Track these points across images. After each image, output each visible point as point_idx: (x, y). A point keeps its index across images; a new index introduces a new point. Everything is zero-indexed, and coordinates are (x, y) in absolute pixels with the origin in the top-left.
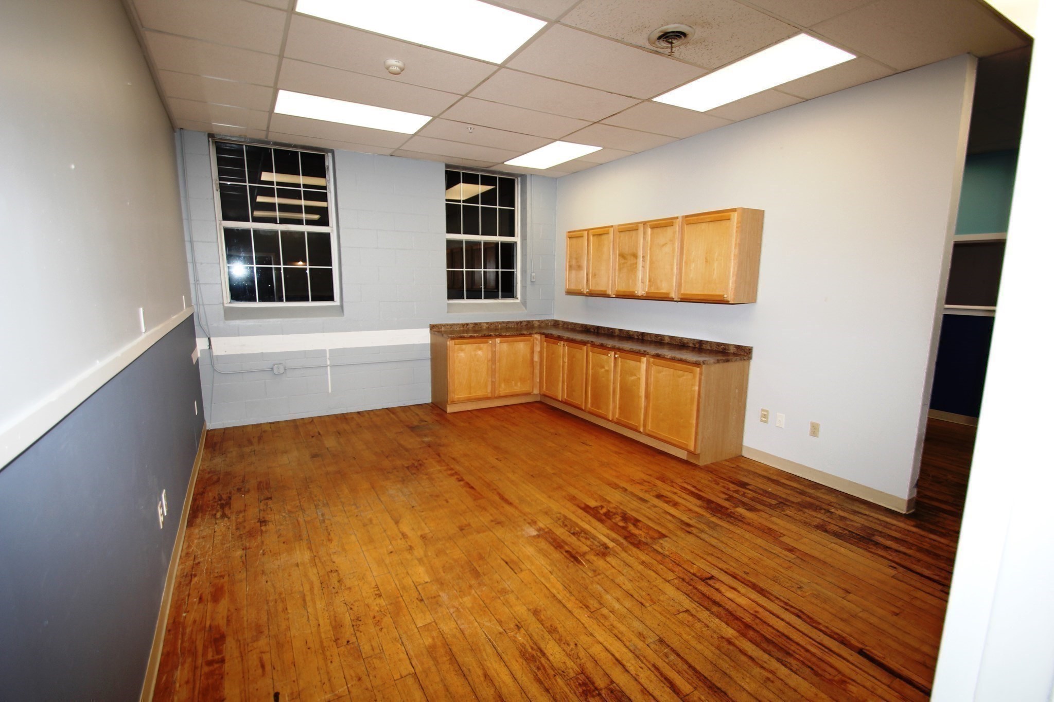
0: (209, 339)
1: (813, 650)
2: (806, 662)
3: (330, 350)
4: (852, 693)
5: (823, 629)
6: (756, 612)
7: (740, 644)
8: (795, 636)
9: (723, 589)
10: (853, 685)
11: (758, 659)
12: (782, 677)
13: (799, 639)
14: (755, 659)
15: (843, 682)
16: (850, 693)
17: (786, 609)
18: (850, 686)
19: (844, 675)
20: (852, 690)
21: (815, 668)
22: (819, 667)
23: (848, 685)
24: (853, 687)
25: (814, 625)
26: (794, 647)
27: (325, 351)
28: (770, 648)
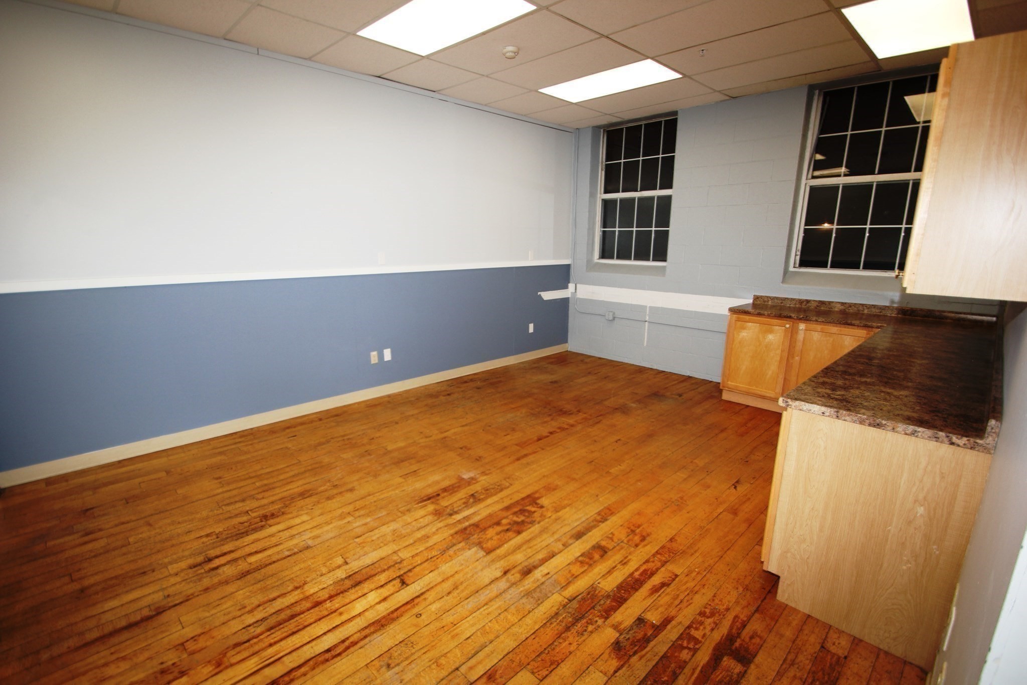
0: (576, 285)
1: (271, 651)
2: (255, 640)
3: (650, 307)
4: (203, 667)
5: (303, 670)
6: (341, 614)
7: (293, 595)
8: (296, 640)
9: (385, 592)
10: (210, 672)
11: (270, 605)
12: (243, 617)
13: (290, 642)
14: (271, 603)
15: (219, 664)
16: (203, 665)
17: (343, 641)
18: (211, 669)
19: (227, 668)
20: (206, 668)
21: (247, 644)
22: (245, 649)
23: (214, 667)
24: (208, 671)
25: (311, 663)
26: (278, 635)
27: (646, 307)
28: (283, 616)
